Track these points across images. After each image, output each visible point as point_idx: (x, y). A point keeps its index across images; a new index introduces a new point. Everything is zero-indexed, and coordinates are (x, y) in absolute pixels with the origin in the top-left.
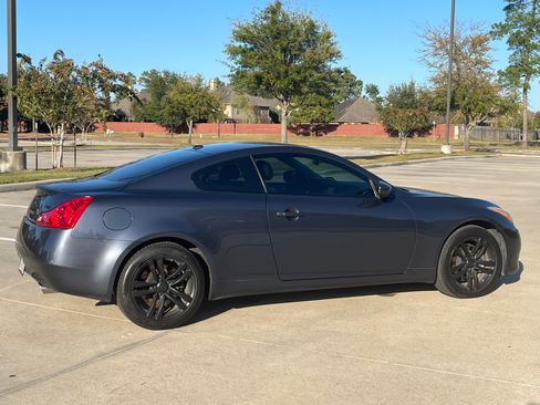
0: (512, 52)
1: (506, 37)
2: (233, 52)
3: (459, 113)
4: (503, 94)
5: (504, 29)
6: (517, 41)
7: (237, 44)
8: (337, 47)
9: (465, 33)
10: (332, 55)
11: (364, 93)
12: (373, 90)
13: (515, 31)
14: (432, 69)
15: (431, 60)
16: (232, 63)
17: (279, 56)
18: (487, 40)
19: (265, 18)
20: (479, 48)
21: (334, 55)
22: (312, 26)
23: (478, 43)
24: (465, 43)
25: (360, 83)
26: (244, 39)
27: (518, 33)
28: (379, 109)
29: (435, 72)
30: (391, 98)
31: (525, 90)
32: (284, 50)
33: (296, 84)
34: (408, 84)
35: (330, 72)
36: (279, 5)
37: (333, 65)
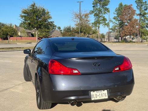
0: (95, 18)
1: (93, 14)
2: (22, 17)
3: (82, 34)
4: (93, 29)
5: (93, 12)
6: (96, 15)
7: (23, 14)
8: (51, 16)
9: (83, 13)
10: (49, 18)
11: (57, 29)
12: (59, 28)
13: (95, 12)
14: (75, 22)
15: (75, 20)
16: (22, 20)
17: (35, 18)
18: (89, 15)
19: (31, 8)
20: (87, 17)
21: (50, 18)
22: (44, 10)
23: (86, 15)
24: (83, 15)
25: (56, 26)
26: (25, 13)
27: (96, 13)
28: (61, 33)
29: (76, 23)
30: (64, 30)
31: (99, 28)
32: (36, 16)
33: (40, 25)
34: (69, 26)
35: (49, 22)
36: (34, 4)
37: (50, 21)
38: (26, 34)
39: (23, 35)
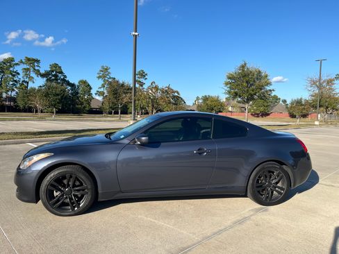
2: (227, 84)
3: (322, 109)
7: (228, 81)
9: (324, 78)
10: (268, 84)
11: (281, 102)
12: (285, 101)
15: (310, 89)
16: (226, 88)
17: (245, 84)
18: (334, 80)
19: (240, 70)
20: (330, 84)
21: (269, 84)
22: (260, 72)
23: (330, 82)
24: (324, 82)
25: (280, 99)
26: (231, 78)
28: (287, 108)
29: (311, 93)
30: (292, 103)
32: (247, 82)
33: (252, 95)
34: (299, 98)
35: (266, 91)
36: (245, 64)
37: (268, 88)
38: (238, 109)
39: (234, 110)
